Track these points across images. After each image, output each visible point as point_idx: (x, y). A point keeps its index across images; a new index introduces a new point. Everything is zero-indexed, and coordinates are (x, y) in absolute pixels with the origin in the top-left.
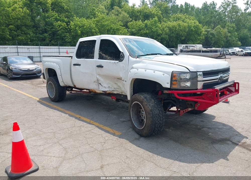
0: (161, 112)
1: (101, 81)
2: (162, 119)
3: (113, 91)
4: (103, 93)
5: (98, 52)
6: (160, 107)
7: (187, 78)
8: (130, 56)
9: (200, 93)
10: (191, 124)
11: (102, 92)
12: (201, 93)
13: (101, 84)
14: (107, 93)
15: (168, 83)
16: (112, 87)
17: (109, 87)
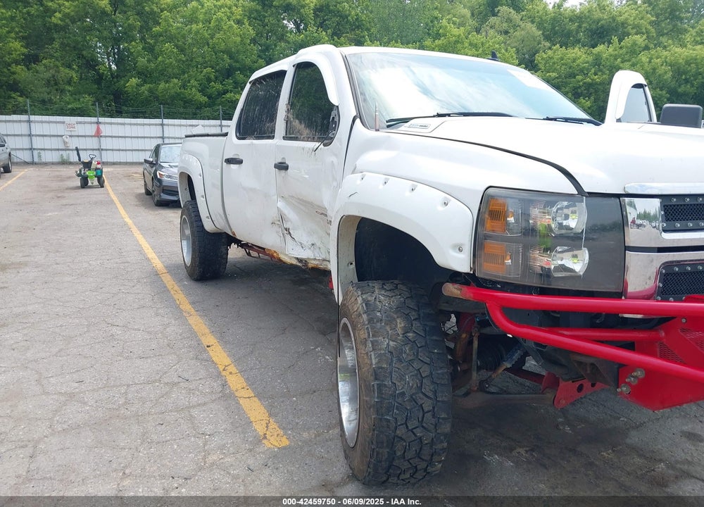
0: (428, 388)
1: (290, 223)
2: (433, 421)
3: (325, 263)
4: (299, 264)
5: (285, 114)
6: (428, 360)
7: (568, 228)
8: (358, 121)
9: (639, 316)
10: (628, 441)
11: (295, 262)
12: (647, 317)
13: (290, 233)
14: (310, 265)
15: (460, 250)
16: (321, 246)
17: (313, 245)
